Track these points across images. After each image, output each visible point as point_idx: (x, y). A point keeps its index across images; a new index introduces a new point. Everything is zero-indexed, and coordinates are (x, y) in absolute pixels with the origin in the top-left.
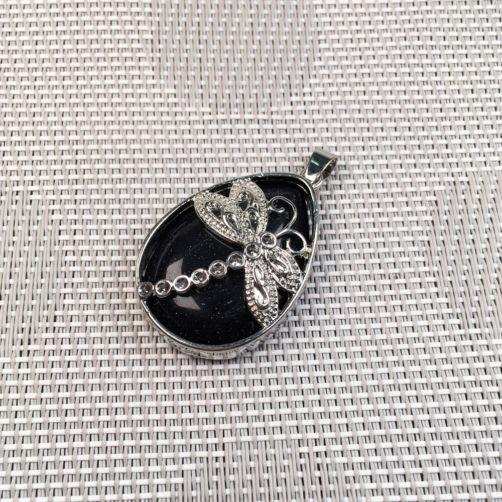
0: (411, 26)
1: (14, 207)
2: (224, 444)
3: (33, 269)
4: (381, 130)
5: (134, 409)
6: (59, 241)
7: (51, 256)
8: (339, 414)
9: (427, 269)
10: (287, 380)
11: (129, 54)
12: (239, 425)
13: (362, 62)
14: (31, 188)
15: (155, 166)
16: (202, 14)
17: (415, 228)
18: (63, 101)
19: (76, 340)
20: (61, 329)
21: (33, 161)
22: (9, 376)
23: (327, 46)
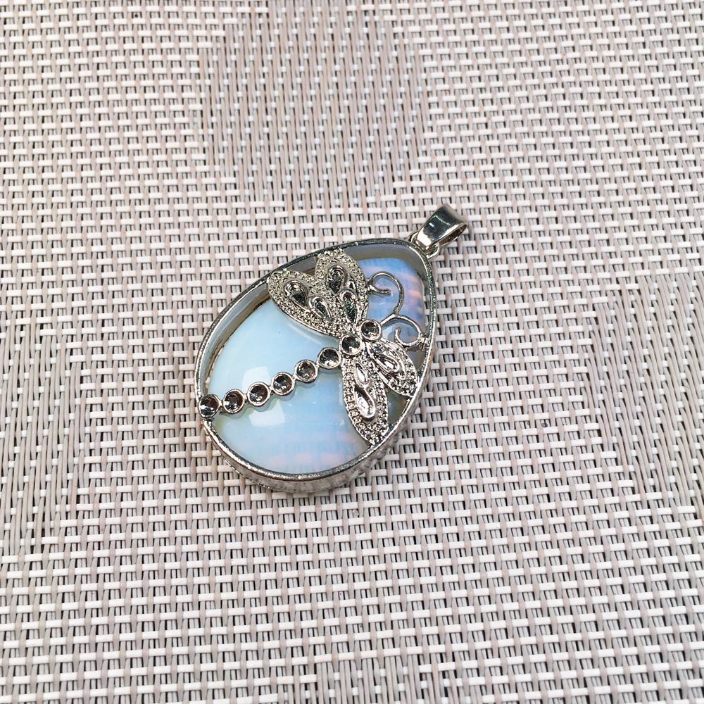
0: (554, 80)
1: (18, 347)
2: (315, 665)
3: (46, 432)
4: (517, 223)
5: (191, 621)
6: (81, 391)
7: (70, 412)
8: (472, 617)
9: (586, 412)
10: (400, 572)
11: (171, 132)
12: (336, 638)
13: (489, 131)
14: (40, 320)
15: (210, 283)
16: (268, 73)
17: (569, 356)
18: (82, 198)
19: (108, 527)
20: (86, 514)
21: (42, 283)
22: (16, 582)
23: (440, 111)
